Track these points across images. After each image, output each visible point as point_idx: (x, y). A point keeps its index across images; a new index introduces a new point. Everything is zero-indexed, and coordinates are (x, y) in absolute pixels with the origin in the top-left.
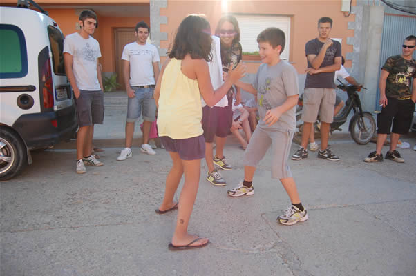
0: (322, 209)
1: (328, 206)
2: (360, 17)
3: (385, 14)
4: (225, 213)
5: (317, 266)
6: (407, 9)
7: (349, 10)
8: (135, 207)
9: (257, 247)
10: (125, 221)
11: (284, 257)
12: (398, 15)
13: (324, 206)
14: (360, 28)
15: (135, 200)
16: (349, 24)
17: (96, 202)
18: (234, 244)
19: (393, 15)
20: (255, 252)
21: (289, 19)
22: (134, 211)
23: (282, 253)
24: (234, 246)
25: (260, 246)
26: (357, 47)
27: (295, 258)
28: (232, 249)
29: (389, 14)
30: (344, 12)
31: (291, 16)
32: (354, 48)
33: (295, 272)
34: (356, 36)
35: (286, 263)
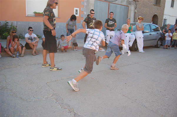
5: (70, 101)
11: (56, 99)
14: (86, 4)
18: (34, 98)
20: (44, 99)
25: (46, 97)
27: (61, 99)
28: (33, 100)
32: (84, 12)
33: (61, 105)
34: (84, 7)
35: (57, 102)
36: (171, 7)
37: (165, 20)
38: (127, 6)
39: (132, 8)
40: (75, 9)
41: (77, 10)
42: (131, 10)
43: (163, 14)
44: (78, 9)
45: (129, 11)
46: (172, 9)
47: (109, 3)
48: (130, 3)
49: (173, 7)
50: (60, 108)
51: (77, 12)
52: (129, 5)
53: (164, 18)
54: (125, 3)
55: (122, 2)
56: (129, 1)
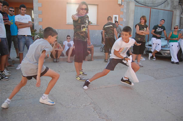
0: (110, 87)
1: (113, 86)
2: (125, 6)
3: (135, 6)
4: (69, 91)
5: (108, 111)
6: (144, 4)
7: (121, 3)
8: (28, 91)
9: (83, 105)
10: (23, 98)
11: (94, 108)
12: (140, 6)
13: (111, 86)
14: (126, 11)
15: (28, 88)
16: (121, 9)
17: (9, 90)
18: (73, 104)
19: (138, 6)
20: (82, 107)
21: (96, 6)
22: (27, 93)
23: (94, 107)
24: (73, 105)
25: (84, 104)
26: (124, 19)
27: (99, 109)
28: (72, 107)
29: (137, 6)
30: (119, 4)
31: (97, 5)
33: (99, 114)
34: (124, 14)
35: (95, 111)
38: (172, 11)
39: (177, 13)
40: (114, 16)
41: (116, 18)
42: (176, 15)
44: (117, 16)
45: (174, 17)
48: (175, 7)
50: (98, 117)
51: (116, 19)
52: (173, 10)
54: (169, 8)
55: (165, 7)
56: (174, 5)
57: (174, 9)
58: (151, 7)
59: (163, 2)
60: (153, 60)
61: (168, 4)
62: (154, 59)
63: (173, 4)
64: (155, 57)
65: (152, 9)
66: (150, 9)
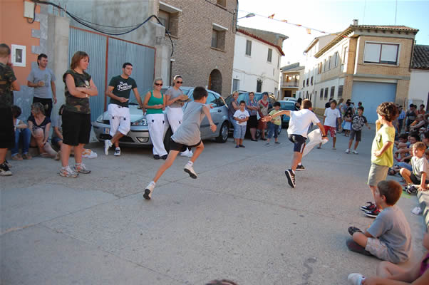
2: (45, 25)
3: (70, 27)
7: (32, 17)
12: (83, 30)
14: (46, 38)
16: (33, 31)
19: (79, 29)
29: (75, 28)
30: (28, 18)
34: (42, 45)
36: (247, 53)
37: (236, 81)
38: (153, 48)
39: (163, 52)
40: (15, 47)
42: (161, 58)
43: (231, 69)
44: (23, 48)
45: (157, 60)
46: (247, 58)
47: (108, 37)
48: (158, 40)
49: (250, 55)
51: (21, 56)
52: (156, 47)
53: (234, 77)
54: (146, 40)
55: (139, 37)
56: (157, 36)
57: (157, 43)
58: (109, 35)
59: (134, 27)
60: (116, 154)
61: (145, 32)
62: (117, 151)
63: (155, 34)
64: (119, 148)
65: (110, 39)
66: (105, 38)
